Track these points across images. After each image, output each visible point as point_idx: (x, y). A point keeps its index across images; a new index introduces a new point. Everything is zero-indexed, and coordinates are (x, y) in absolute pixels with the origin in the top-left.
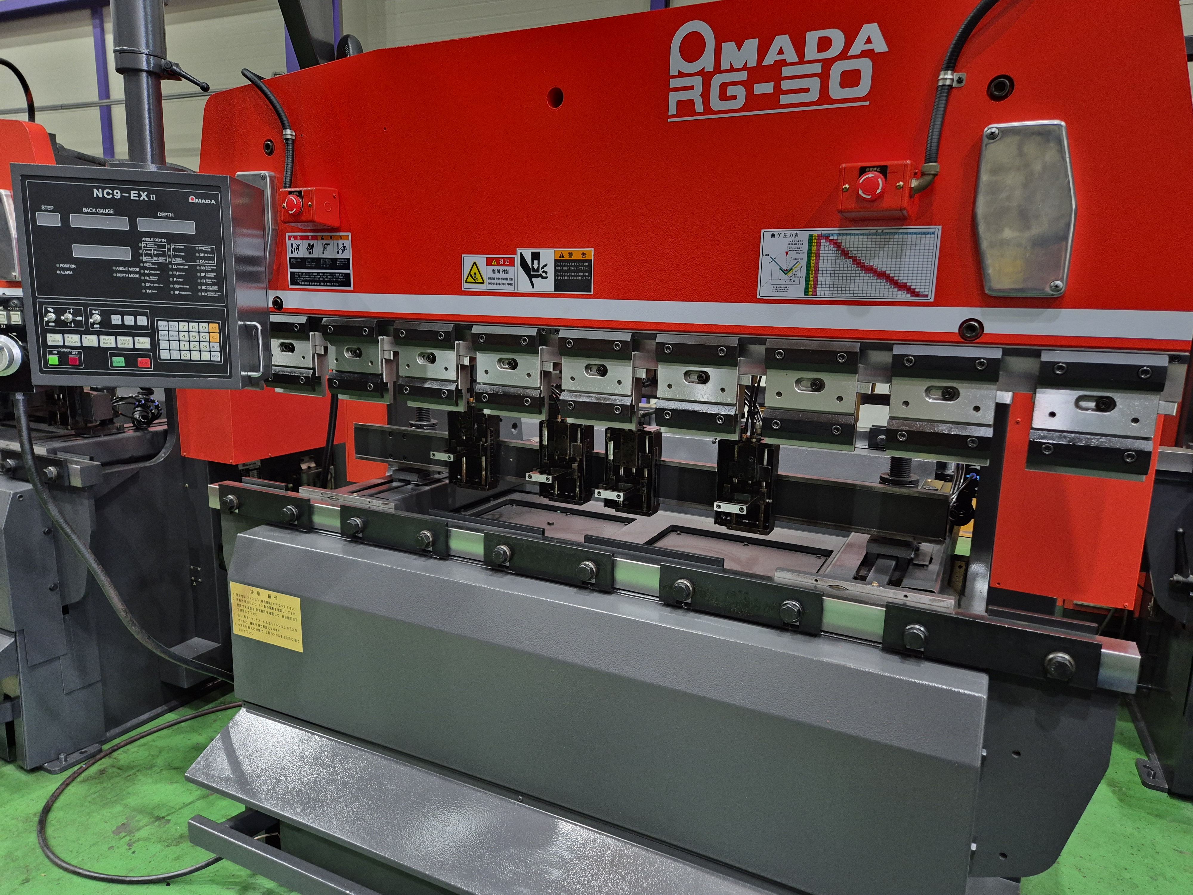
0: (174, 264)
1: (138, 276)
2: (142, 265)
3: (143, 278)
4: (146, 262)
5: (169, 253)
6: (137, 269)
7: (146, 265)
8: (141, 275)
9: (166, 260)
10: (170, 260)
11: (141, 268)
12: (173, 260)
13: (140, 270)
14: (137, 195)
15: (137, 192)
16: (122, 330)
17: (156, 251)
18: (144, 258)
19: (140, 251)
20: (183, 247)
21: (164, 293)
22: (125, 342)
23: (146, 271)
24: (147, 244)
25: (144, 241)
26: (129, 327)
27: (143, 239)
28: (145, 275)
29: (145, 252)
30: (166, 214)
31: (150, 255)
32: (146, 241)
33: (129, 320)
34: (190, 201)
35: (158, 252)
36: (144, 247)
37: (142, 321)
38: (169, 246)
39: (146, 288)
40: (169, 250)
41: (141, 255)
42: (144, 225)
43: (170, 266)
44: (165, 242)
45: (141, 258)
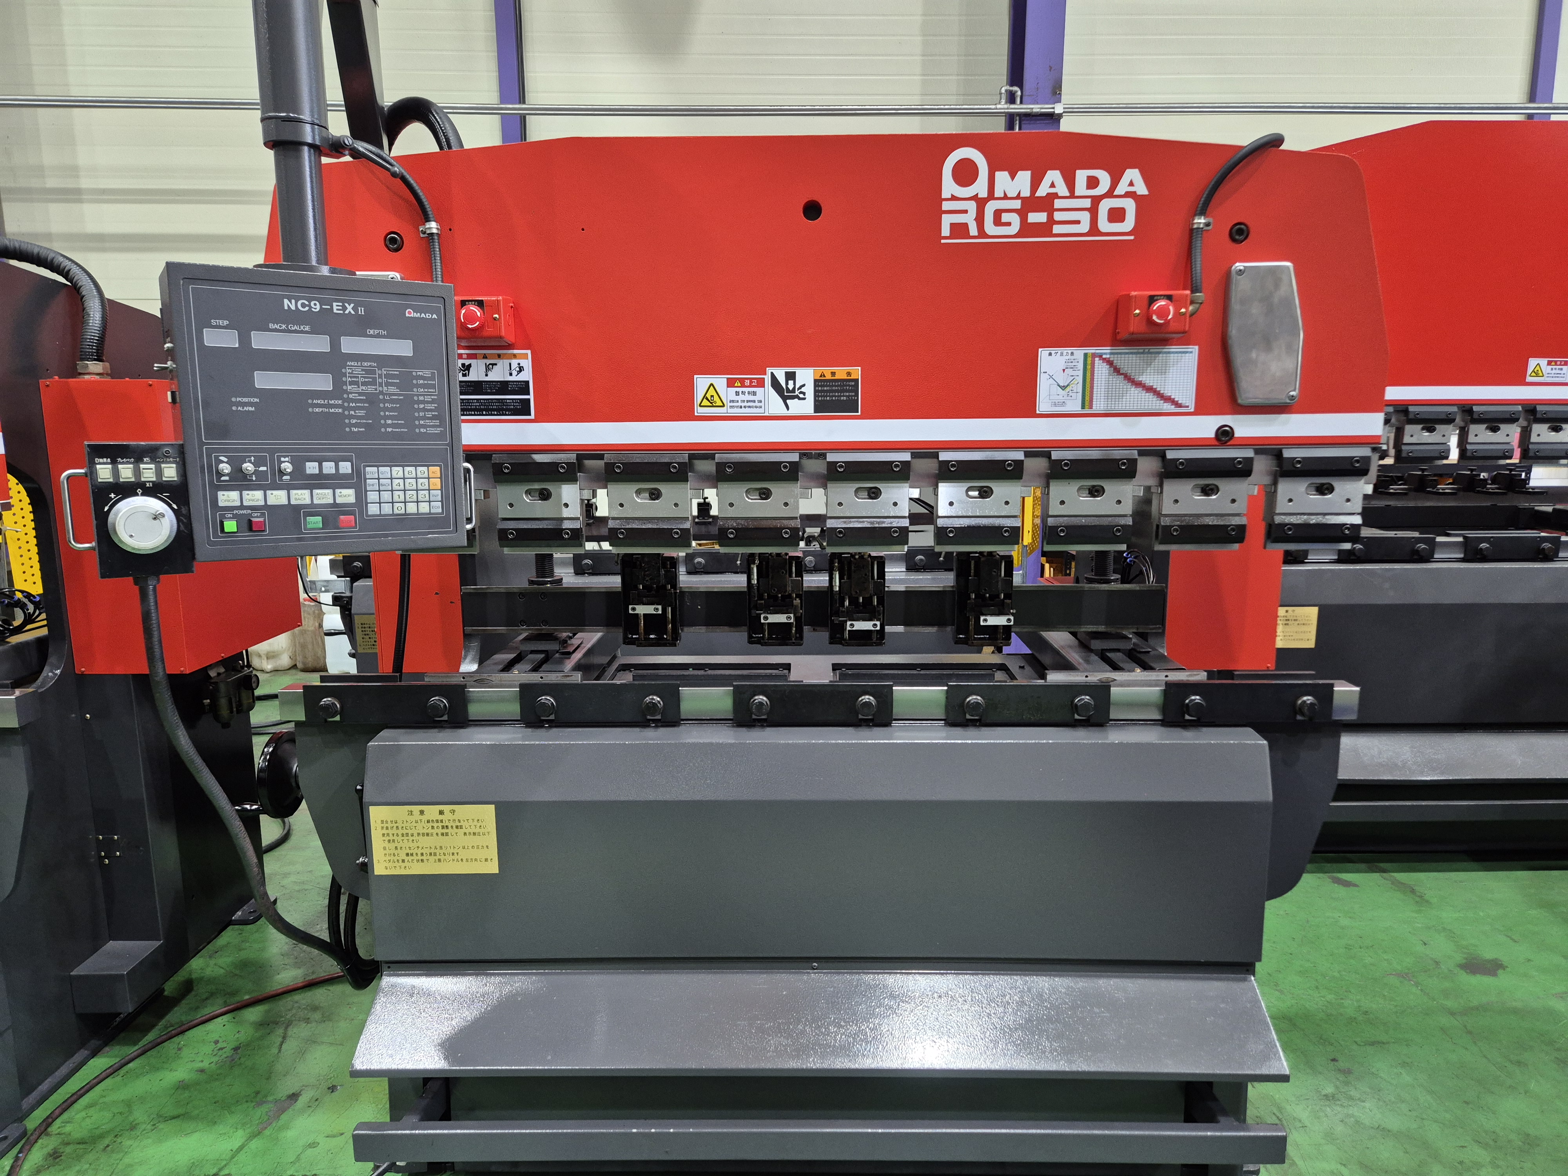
0: (386, 394)
1: (340, 410)
2: (345, 396)
3: (346, 413)
4: (351, 393)
5: (380, 380)
6: (340, 402)
7: (351, 396)
8: (344, 408)
9: (376, 389)
10: (381, 389)
11: (344, 400)
12: (385, 388)
13: (343, 402)
14: (340, 308)
15: (341, 304)
16: (319, 481)
17: (365, 378)
18: (349, 387)
19: (344, 379)
20: (398, 373)
21: (372, 430)
22: (323, 496)
23: (351, 404)
24: (353, 369)
25: (349, 366)
26: (329, 477)
27: (348, 363)
28: (350, 408)
29: (350, 379)
30: (376, 332)
31: (356, 383)
32: (351, 366)
33: (329, 468)
34: (407, 315)
35: (366, 380)
36: (349, 373)
37: (346, 467)
38: (380, 372)
39: (351, 425)
40: (380, 376)
41: (345, 383)
42: (349, 345)
43: (381, 397)
44: (375, 367)
45: (345, 387)
